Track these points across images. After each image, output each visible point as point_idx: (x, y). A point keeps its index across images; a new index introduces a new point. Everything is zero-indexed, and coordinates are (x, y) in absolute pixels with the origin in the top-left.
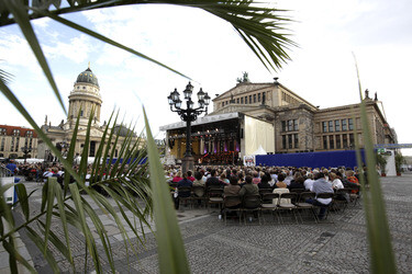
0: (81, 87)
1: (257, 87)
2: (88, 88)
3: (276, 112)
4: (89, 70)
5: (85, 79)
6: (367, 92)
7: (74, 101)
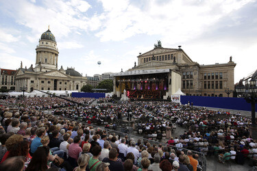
0: (45, 43)
1: (167, 51)
2: (49, 43)
3: (180, 67)
4: (49, 31)
5: (47, 37)
6: (231, 58)
7: (40, 52)
